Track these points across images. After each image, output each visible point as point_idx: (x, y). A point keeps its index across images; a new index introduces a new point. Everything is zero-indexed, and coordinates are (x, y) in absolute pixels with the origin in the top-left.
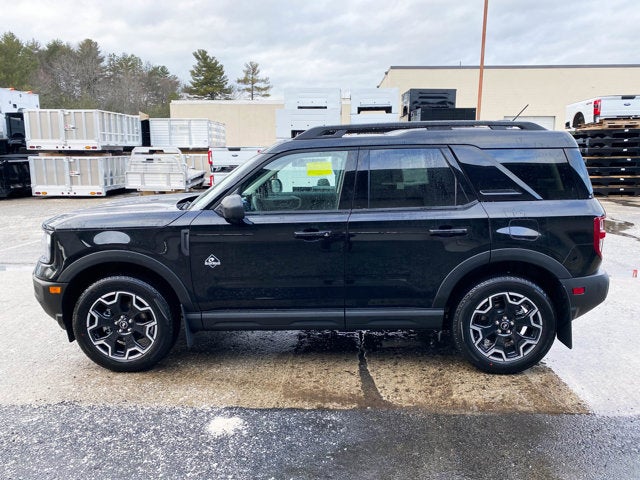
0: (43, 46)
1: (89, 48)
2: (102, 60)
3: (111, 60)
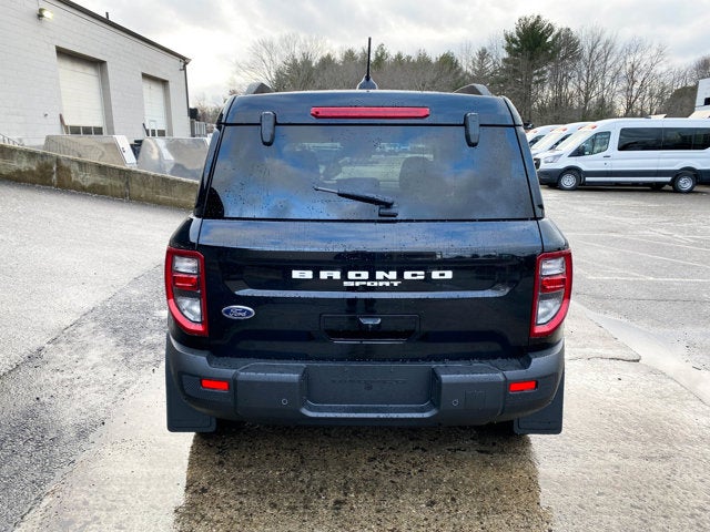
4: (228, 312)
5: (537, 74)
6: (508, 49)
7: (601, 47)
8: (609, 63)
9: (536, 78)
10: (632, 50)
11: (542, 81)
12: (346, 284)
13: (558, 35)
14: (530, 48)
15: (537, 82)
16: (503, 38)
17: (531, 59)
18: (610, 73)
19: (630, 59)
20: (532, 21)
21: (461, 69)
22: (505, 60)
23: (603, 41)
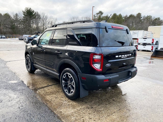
0: (128, 16)
1: (139, 15)
2: (141, 18)
3: (144, 17)
4: (107, 66)
5: (32, 21)
6: (24, 14)
7: (45, 17)
8: (47, 20)
9: (32, 22)
10: (51, 18)
11: (33, 23)
12: (122, 57)
13: (35, 13)
14: (29, 15)
15: (32, 23)
16: (22, 12)
17: (30, 17)
18: (47, 23)
19: (51, 20)
20: (29, 9)
21: (11, 18)
22: (23, 17)
23: (45, 16)
